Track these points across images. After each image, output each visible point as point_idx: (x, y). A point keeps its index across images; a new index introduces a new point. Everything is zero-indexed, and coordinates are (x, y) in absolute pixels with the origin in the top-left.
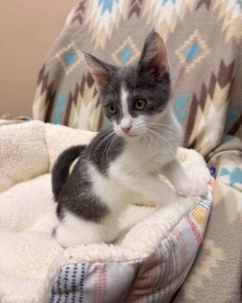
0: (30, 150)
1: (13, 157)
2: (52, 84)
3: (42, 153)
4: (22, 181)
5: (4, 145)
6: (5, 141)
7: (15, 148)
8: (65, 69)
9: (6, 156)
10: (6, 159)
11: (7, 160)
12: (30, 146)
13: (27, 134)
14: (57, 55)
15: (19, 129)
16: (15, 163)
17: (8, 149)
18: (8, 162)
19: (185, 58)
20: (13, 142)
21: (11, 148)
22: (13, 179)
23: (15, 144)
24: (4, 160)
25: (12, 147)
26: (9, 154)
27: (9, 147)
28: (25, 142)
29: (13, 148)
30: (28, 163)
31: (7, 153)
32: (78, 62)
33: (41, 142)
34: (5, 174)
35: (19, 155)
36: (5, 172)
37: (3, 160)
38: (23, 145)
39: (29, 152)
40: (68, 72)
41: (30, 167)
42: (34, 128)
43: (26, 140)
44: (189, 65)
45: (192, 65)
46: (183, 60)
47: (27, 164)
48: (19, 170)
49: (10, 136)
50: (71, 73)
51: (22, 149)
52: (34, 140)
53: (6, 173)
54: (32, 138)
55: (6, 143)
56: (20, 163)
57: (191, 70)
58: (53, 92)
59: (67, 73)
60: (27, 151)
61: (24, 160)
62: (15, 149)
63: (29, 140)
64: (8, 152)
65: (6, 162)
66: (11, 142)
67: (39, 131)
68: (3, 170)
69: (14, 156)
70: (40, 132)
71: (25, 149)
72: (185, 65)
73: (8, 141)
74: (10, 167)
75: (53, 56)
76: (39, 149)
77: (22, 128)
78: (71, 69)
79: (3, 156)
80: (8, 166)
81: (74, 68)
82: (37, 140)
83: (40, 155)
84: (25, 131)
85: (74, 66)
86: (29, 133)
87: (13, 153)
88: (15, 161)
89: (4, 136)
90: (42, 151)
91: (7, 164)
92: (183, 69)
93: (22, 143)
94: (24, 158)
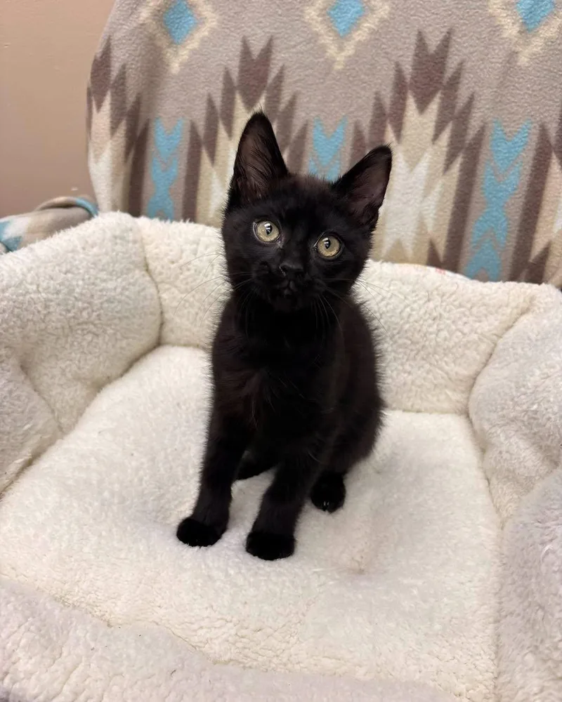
0: (120, 302)
1: (83, 330)
2: (138, 102)
3: (147, 303)
4: (109, 380)
5: (59, 305)
6: (58, 292)
7: (86, 305)
8: (169, 53)
9: (67, 331)
10: (67, 336)
11: (70, 339)
12: (119, 290)
13: (105, 260)
14: (144, 14)
15: (79, 248)
16: (90, 343)
17: (69, 311)
18: (72, 345)
19: (518, 24)
20: (78, 290)
21: (73, 307)
22: (89, 383)
23: (81, 294)
24: (62, 341)
25: (76, 303)
26: (73, 322)
27: (69, 307)
28: (105, 281)
29: (80, 304)
30: (119, 336)
31: (69, 322)
32: (204, 32)
33: (138, 273)
34: (69, 376)
35: (97, 322)
36: (68, 370)
37: (60, 342)
38: (101, 291)
39: (119, 308)
40: (176, 62)
41: (124, 343)
42: (115, 237)
43: (103, 275)
44: (527, 44)
45: (537, 45)
46: (511, 30)
47: (116, 340)
48: (101, 359)
49: (65, 274)
50: (185, 65)
51: (102, 303)
52: (122, 273)
53: (70, 372)
54: (118, 267)
55: (61, 296)
56: (100, 340)
57: (533, 57)
58: (141, 126)
59: (175, 67)
60: (113, 305)
61: (110, 331)
62: (84, 309)
63: (111, 274)
64: (71, 318)
65: (68, 346)
66: (71, 292)
67: (128, 242)
68: (63, 366)
69: (85, 327)
70: (130, 245)
71: (109, 301)
72: (516, 44)
73: (65, 291)
74: (79, 355)
75: (132, 13)
76: (139, 292)
77: (87, 242)
78: (184, 54)
79: (60, 331)
80: (73, 355)
81: (194, 52)
82: (129, 270)
83: (143, 308)
84: (95, 250)
85: (194, 44)
86: (106, 254)
87: (81, 320)
88: (89, 337)
89: (52, 278)
90: (145, 298)
91: (69, 351)
92: (513, 55)
93: (98, 288)
94: (108, 325)
